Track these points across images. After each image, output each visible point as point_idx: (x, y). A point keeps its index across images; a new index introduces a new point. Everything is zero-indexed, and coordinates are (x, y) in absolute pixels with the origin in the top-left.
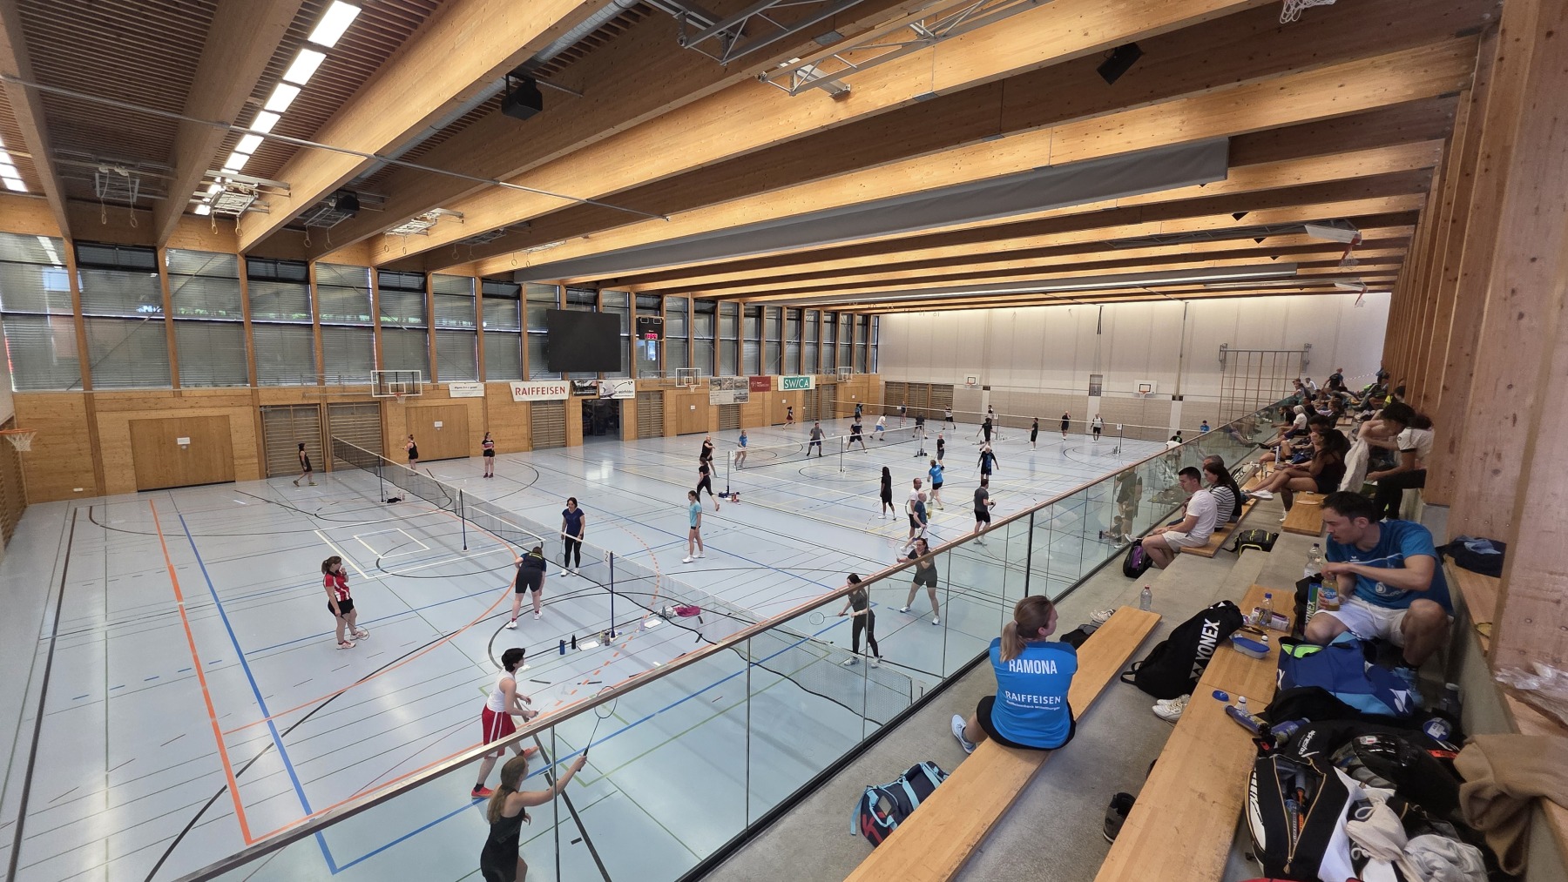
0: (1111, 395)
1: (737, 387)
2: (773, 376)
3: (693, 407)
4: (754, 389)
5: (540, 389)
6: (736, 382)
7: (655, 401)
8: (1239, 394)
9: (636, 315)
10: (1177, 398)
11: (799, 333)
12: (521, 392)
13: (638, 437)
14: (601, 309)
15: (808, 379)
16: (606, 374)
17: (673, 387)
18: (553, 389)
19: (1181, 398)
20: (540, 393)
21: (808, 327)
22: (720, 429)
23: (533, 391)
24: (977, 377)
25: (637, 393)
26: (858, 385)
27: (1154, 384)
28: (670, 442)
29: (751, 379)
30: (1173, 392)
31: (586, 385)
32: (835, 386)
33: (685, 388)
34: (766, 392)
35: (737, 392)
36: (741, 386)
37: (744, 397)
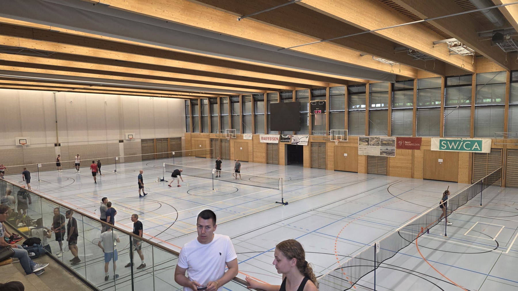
1: (383, 144)
2: (425, 138)
3: (346, 155)
4: (401, 147)
6: (383, 140)
7: (321, 148)
9: (310, 101)
12: (263, 139)
13: (311, 167)
14: (294, 100)
15: (479, 142)
18: (274, 138)
20: (269, 139)
22: (368, 172)
25: (310, 142)
29: (399, 139)
31: (286, 137)
34: (416, 151)
35: (384, 148)
36: (388, 143)
37: (390, 152)
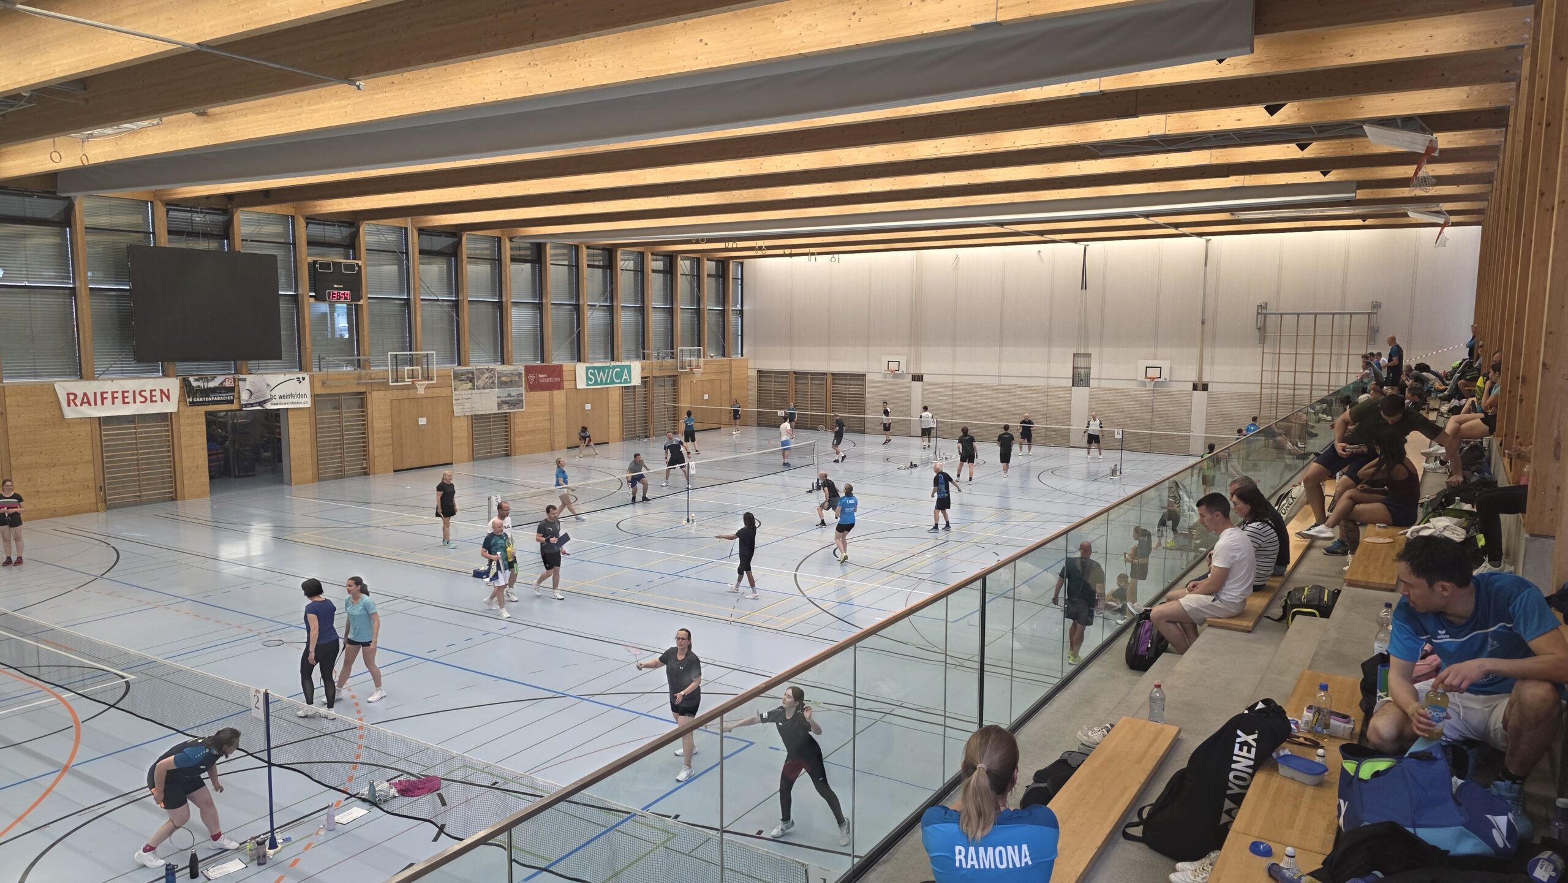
0: (1105, 384)
1: (503, 384)
2: (567, 365)
3: (423, 421)
4: (533, 387)
5: (120, 395)
6: (501, 374)
7: (349, 412)
8: (1286, 378)
9: (306, 256)
10: (1200, 386)
11: (610, 289)
12: (78, 402)
13: (320, 478)
14: (238, 246)
15: (629, 367)
16: (252, 364)
17: (384, 386)
18: (147, 394)
19: (1205, 387)
20: (119, 401)
21: (625, 280)
22: (474, 458)
23: (103, 399)
24: (903, 359)
25: (315, 397)
26: (713, 377)
27: (1165, 365)
28: (382, 485)
29: (528, 370)
30: (1194, 377)
31: (212, 385)
32: (674, 380)
33: (407, 387)
34: (555, 392)
35: (503, 393)
36: (511, 381)
37: (516, 400)
